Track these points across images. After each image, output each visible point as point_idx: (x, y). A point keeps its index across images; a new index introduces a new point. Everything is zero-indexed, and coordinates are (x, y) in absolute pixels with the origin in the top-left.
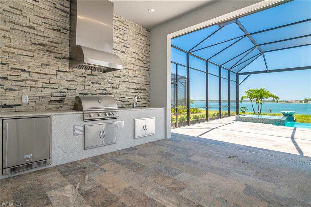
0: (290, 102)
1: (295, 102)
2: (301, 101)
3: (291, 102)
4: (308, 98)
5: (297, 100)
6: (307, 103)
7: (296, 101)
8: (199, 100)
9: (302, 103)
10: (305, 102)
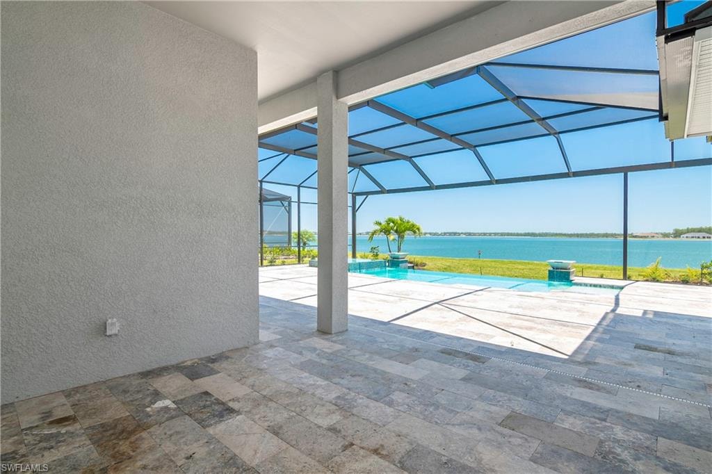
0: (641, 237)
1: (653, 237)
2: (666, 235)
3: (645, 237)
4: (681, 229)
5: (657, 232)
6: (678, 239)
7: (655, 235)
8: (443, 232)
9: (667, 239)
10: (675, 237)
